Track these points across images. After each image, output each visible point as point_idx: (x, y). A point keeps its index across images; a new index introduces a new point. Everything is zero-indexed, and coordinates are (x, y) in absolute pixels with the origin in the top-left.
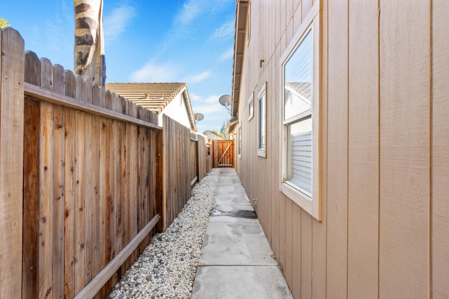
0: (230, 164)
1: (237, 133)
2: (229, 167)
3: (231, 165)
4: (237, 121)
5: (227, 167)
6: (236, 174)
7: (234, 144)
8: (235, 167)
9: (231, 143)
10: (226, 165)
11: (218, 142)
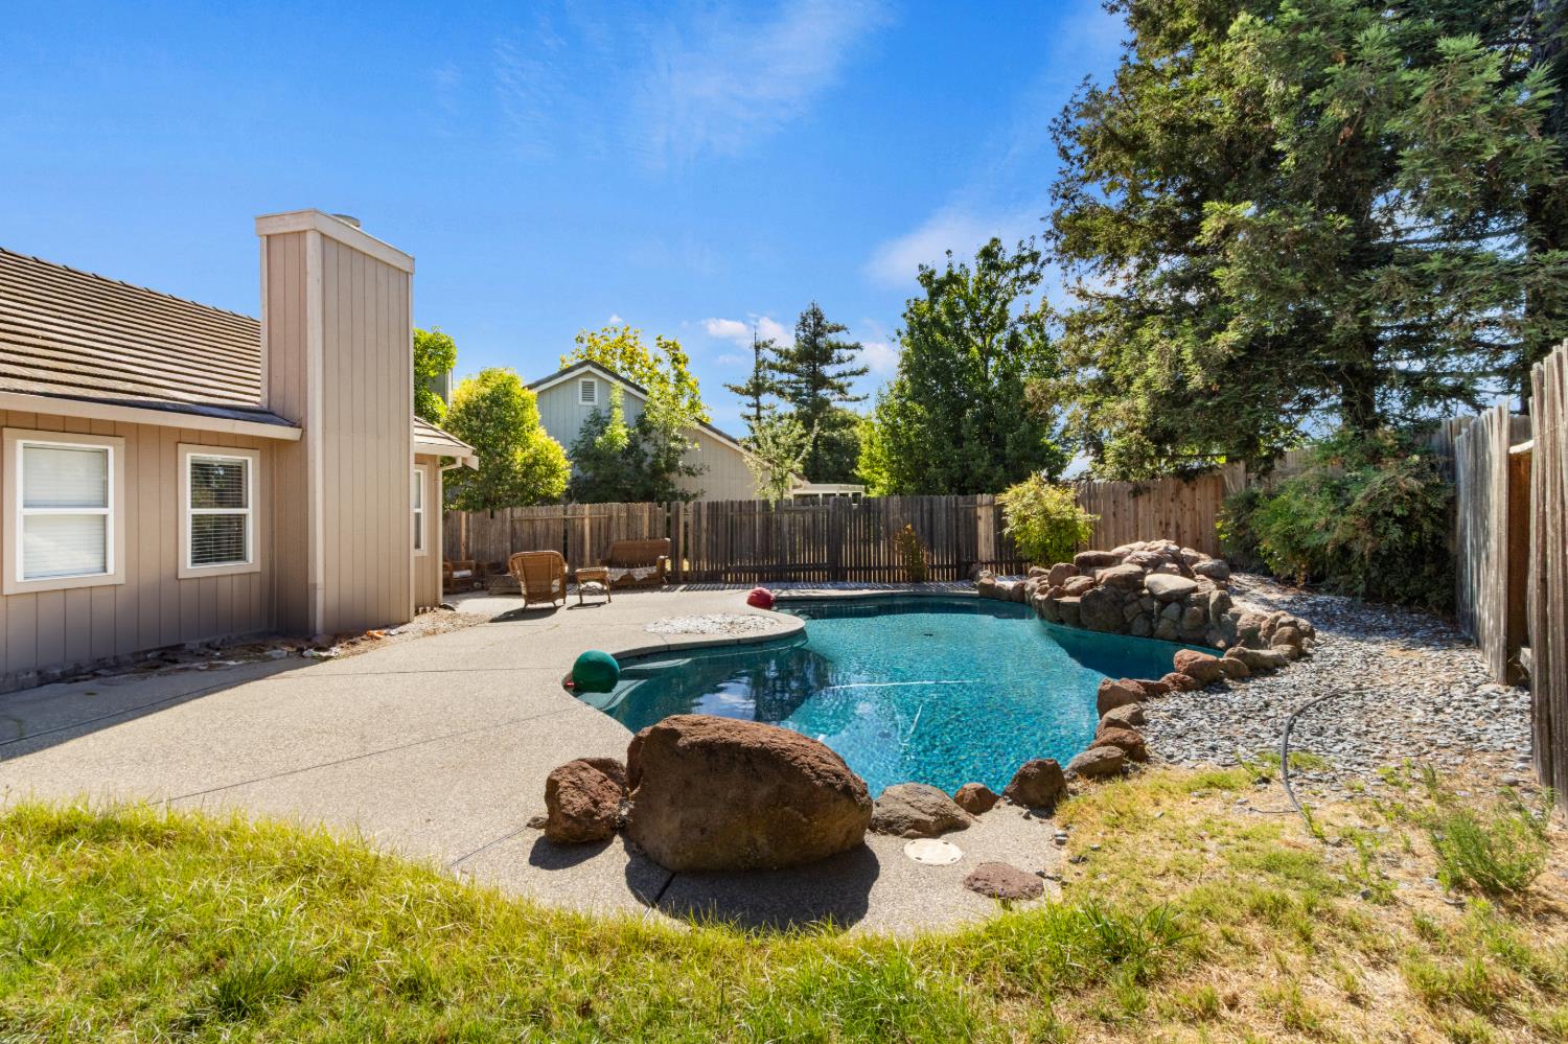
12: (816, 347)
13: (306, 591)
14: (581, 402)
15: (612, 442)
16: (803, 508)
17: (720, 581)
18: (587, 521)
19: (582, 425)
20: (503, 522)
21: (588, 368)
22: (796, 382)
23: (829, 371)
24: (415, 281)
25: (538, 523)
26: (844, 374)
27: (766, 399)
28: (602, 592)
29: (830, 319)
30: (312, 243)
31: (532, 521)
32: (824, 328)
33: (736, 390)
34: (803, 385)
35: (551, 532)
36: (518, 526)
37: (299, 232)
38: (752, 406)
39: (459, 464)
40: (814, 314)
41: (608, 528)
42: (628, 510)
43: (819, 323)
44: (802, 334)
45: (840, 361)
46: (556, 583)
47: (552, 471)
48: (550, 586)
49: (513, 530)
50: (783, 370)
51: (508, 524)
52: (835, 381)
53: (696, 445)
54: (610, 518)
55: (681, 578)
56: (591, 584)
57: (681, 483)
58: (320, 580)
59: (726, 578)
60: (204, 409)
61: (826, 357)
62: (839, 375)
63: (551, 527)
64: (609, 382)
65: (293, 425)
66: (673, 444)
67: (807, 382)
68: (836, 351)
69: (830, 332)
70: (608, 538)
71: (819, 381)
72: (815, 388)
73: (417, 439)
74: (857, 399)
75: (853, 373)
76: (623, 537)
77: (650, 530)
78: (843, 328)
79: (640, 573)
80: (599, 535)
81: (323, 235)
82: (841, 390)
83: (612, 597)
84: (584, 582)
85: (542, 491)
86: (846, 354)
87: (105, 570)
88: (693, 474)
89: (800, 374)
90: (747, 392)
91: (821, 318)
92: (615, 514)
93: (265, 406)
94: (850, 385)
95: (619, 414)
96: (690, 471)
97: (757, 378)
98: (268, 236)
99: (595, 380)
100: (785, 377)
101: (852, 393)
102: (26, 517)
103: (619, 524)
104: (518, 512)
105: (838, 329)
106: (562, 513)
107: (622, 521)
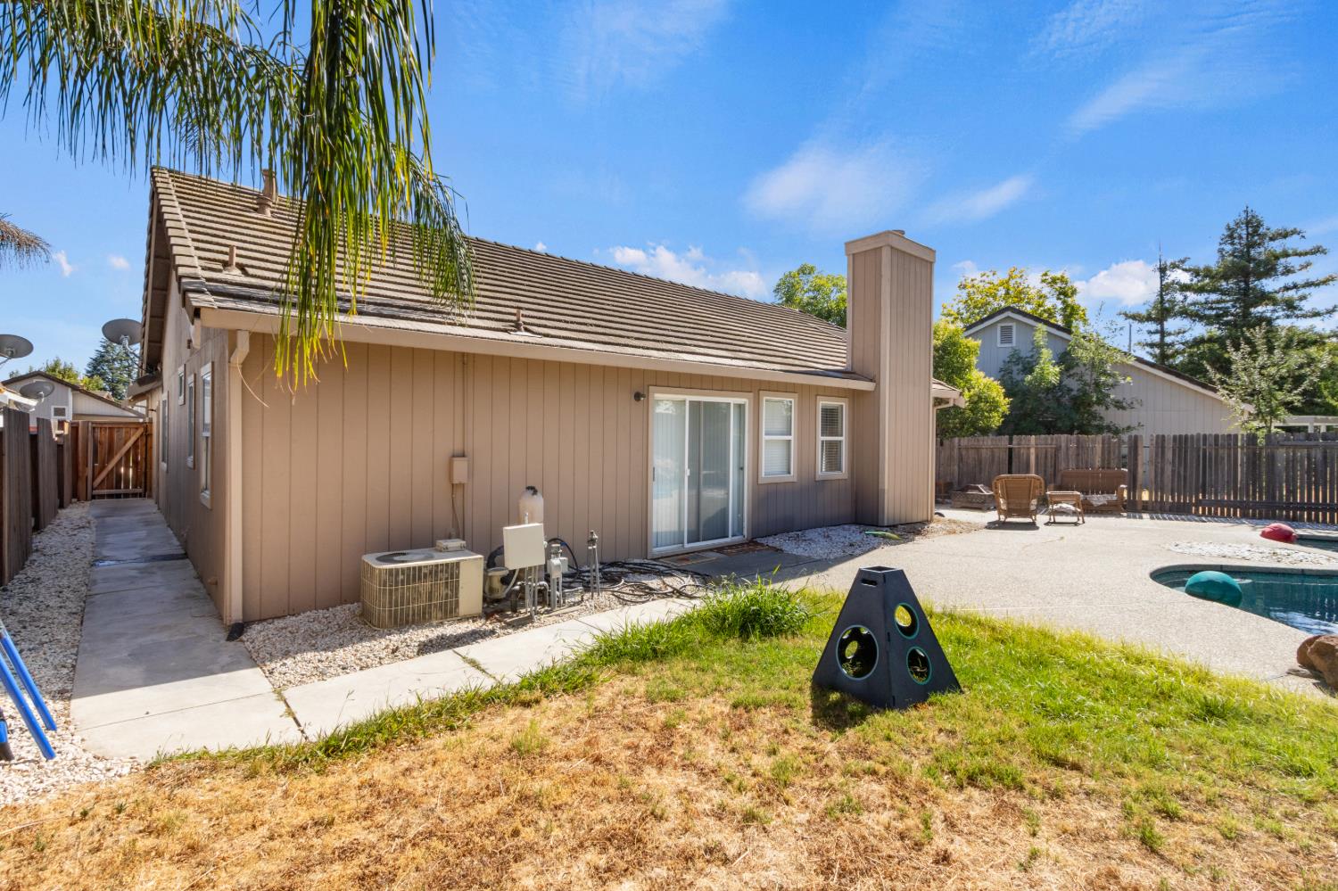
0: (135, 486)
1: (158, 408)
2: (135, 495)
3: (139, 490)
4: (160, 384)
5: (126, 496)
6: (155, 510)
7: (151, 435)
8: (154, 494)
9: (141, 431)
10: (122, 490)
11: (94, 428)
12: (1250, 259)
13: (877, 495)
14: (999, 345)
15: (1042, 378)
16: (1307, 443)
17: (1189, 512)
18: (1033, 451)
19: (1001, 365)
20: (952, 449)
21: (1009, 314)
22: (1218, 302)
23: (1270, 285)
24: (936, 267)
25: (984, 451)
26: (1295, 286)
27: (1172, 324)
28: (1074, 513)
29: (1271, 224)
30: (886, 254)
31: (978, 449)
32: (1263, 236)
33: (1134, 317)
34: (1229, 304)
35: (996, 459)
36: (964, 453)
37: (876, 249)
38: (1156, 332)
39: (951, 404)
40: (1248, 223)
41: (1056, 456)
42: (1078, 442)
43: (1255, 232)
44: (1228, 248)
45: (1288, 271)
46: (1034, 502)
47: (994, 406)
48: (1029, 504)
49: (961, 455)
50: (1200, 290)
51: (956, 451)
52: (1279, 296)
53: (1129, 379)
54: (1058, 449)
55: (1139, 507)
56: (1064, 505)
57: (1111, 416)
58: (886, 487)
59: (1197, 510)
60: (831, 373)
61: (1268, 269)
62: (1287, 288)
63: (997, 455)
64: (1032, 327)
65: (871, 381)
66: (1103, 379)
67: (1236, 301)
68: (1282, 260)
69: (1272, 239)
70: (1055, 466)
71: (1251, 298)
72: (1246, 307)
73: (934, 386)
74: (1317, 314)
75: (1309, 284)
76: (1072, 465)
77: (1103, 460)
78: (1294, 232)
79: (1098, 499)
80: (1045, 463)
81: (892, 248)
82: (1290, 306)
83: (1086, 518)
84: (1057, 503)
85: (981, 424)
86: (1294, 261)
87: (789, 473)
88: (1123, 408)
89: (1223, 293)
90: (1149, 318)
91: (1259, 225)
92: (1063, 445)
93: (850, 369)
94: (1303, 298)
95: (1046, 354)
96: (1119, 405)
97: (1162, 301)
98: (854, 255)
99: (1014, 325)
100: (1201, 298)
101: (1307, 306)
102: (767, 441)
103: (1067, 454)
104: (965, 441)
105: (1285, 235)
106: (1007, 442)
107: (1070, 453)
